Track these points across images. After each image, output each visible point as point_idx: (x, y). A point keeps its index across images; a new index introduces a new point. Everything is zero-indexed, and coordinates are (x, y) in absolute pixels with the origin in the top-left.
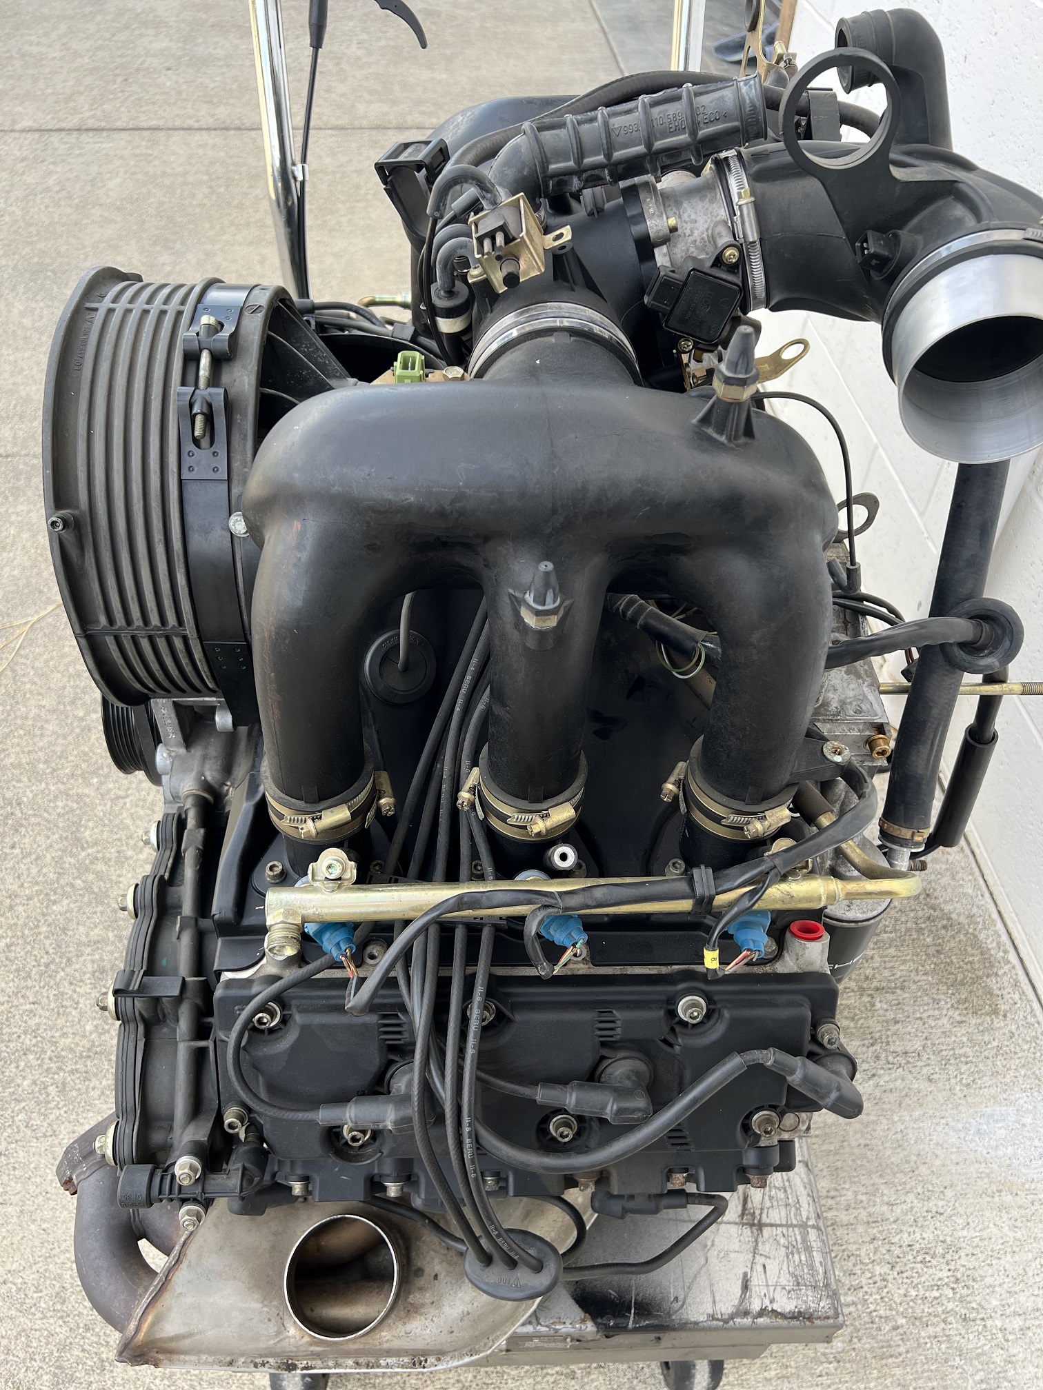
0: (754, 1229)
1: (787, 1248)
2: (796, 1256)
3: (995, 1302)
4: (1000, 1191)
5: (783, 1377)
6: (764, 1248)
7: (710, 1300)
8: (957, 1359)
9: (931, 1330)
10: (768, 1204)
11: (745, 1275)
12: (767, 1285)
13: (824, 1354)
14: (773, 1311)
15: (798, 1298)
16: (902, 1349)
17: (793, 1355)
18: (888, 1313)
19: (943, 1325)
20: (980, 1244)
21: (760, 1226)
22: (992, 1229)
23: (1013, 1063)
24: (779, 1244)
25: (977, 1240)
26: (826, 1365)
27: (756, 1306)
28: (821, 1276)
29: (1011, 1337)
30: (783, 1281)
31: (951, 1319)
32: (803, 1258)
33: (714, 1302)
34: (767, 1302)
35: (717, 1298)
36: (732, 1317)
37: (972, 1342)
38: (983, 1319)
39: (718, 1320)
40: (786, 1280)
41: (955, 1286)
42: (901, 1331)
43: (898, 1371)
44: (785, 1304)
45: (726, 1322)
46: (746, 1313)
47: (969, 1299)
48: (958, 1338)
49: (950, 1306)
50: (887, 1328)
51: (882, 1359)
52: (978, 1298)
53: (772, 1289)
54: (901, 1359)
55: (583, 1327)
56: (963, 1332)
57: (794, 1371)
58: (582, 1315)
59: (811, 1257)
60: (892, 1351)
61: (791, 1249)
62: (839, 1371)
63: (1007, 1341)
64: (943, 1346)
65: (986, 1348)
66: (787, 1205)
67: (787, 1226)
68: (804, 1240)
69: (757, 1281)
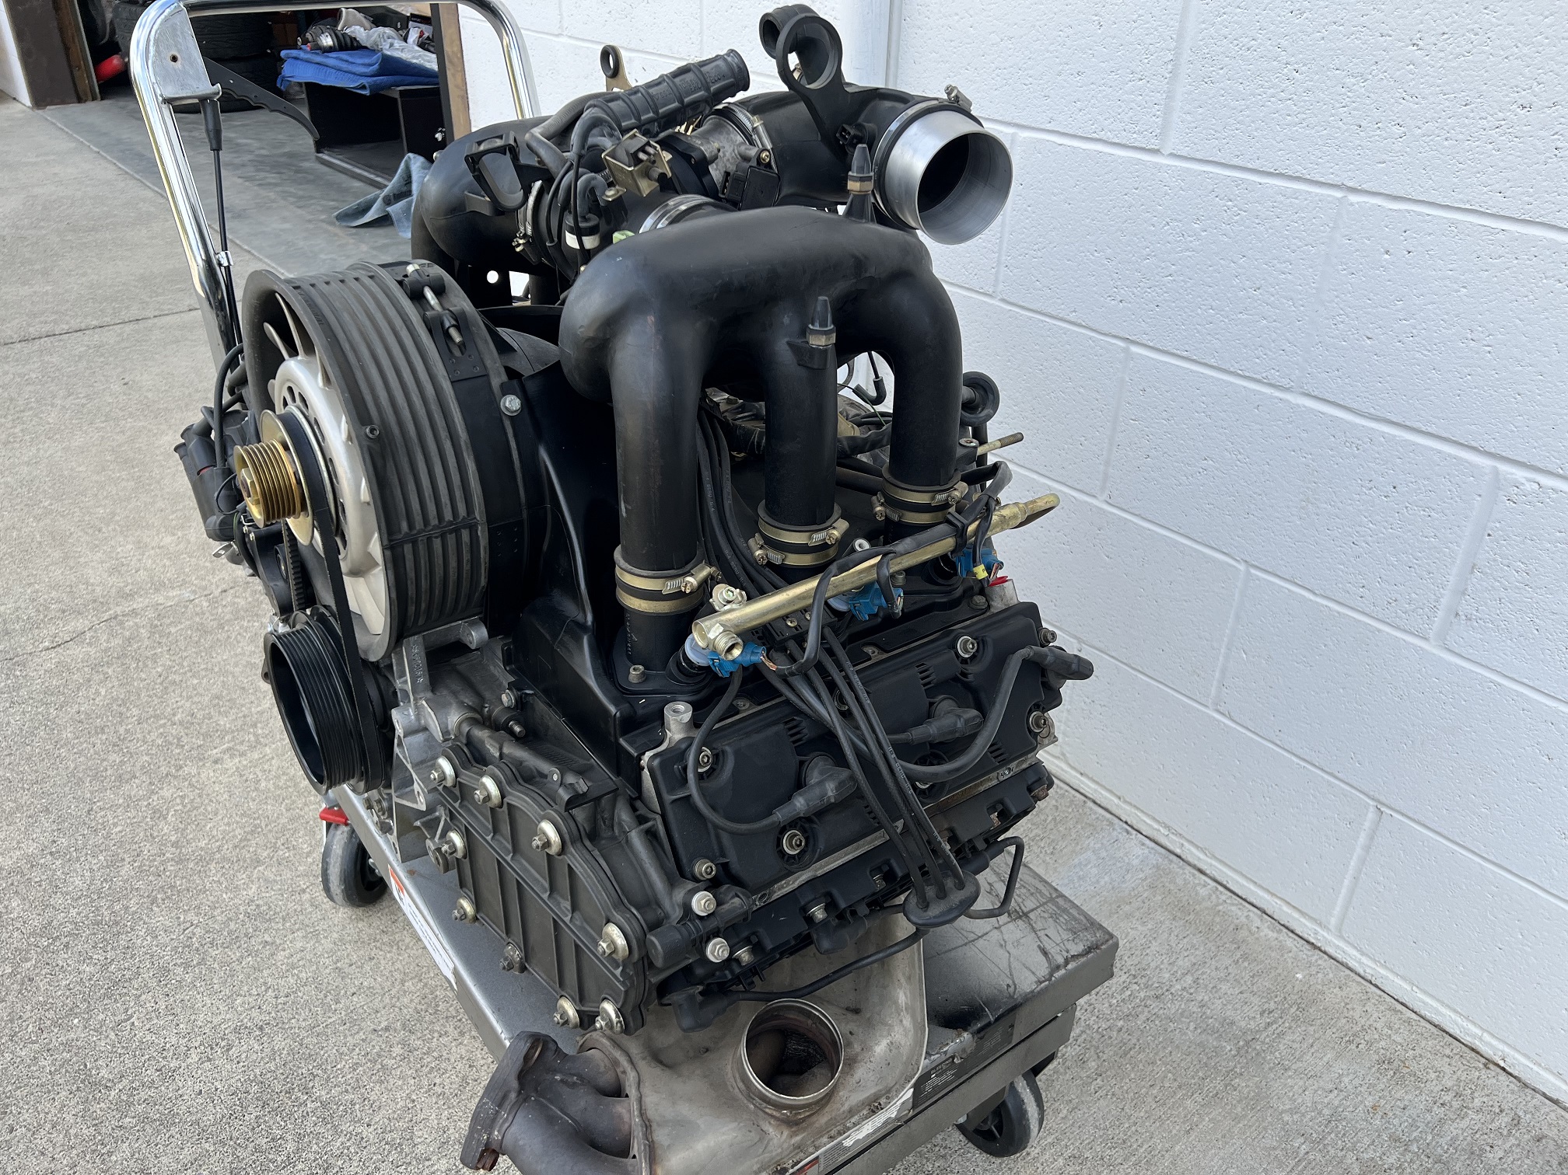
0: (1023, 918)
1: (1052, 917)
2: (1061, 919)
3: (1167, 975)
4: (1119, 907)
5: (1073, 1109)
6: (1038, 926)
7: (1030, 973)
8: (1171, 1024)
9: (1142, 1017)
10: (1020, 900)
11: (1039, 947)
12: (1057, 945)
13: (1088, 1077)
14: (1073, 956)
15: (1081, 940)
16: (1134, 1041)
17: (1069, 1091)
18: (1108, 1024)
19: (1146, 1010)
20: (1132, 945)
21: (1026, 915)
22: (1132, 932)
23: (1070, 824)
24: (1045, 918)
25: (1127, 944)
26: (1095, 1082)
27: (1060, 960)
28: (1085, 921)
29: (1192, 991)
30: (1065, 937)
31: (1149, 1002)
32: (1066, 917)
33: (1033, 973)
34: (1065, 954)
35: (1034, 970)
36: (1051, 975)
37: (1173, 1008)
38: (1167, 990)
39: (1044, 982)
40: (1065, 935)
41: (1136, 980)
42: (1124, 1030)
43: (1141, 1056)
44: (1076, 948)
45: (1050, 980)
46: (1058, 968)
47: (1150, 983)
48: (1161, 1012)
49: (1142, 994)
50: (1115, 1033)
51: (1126, 1055)
52: (1154, 979)
53: (1062, 945)
54: (1137, 1047)
55: (962, 1039)
56: (1162, 1006)
57: (1077, 1100)
58: (955, 1032)
59: (1070, 913)
60: (1129, 1046)
61: (1055, 917)
62: (1105, 1081)
63: (1191, 994)
64: (1157, 1022)
65: (1183, 1006)
66: (1032, 894)
67: (1041, 905)
68: (1058, 907)
69: (1048, 945)
